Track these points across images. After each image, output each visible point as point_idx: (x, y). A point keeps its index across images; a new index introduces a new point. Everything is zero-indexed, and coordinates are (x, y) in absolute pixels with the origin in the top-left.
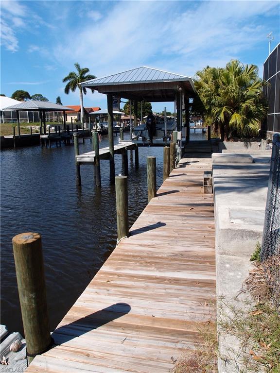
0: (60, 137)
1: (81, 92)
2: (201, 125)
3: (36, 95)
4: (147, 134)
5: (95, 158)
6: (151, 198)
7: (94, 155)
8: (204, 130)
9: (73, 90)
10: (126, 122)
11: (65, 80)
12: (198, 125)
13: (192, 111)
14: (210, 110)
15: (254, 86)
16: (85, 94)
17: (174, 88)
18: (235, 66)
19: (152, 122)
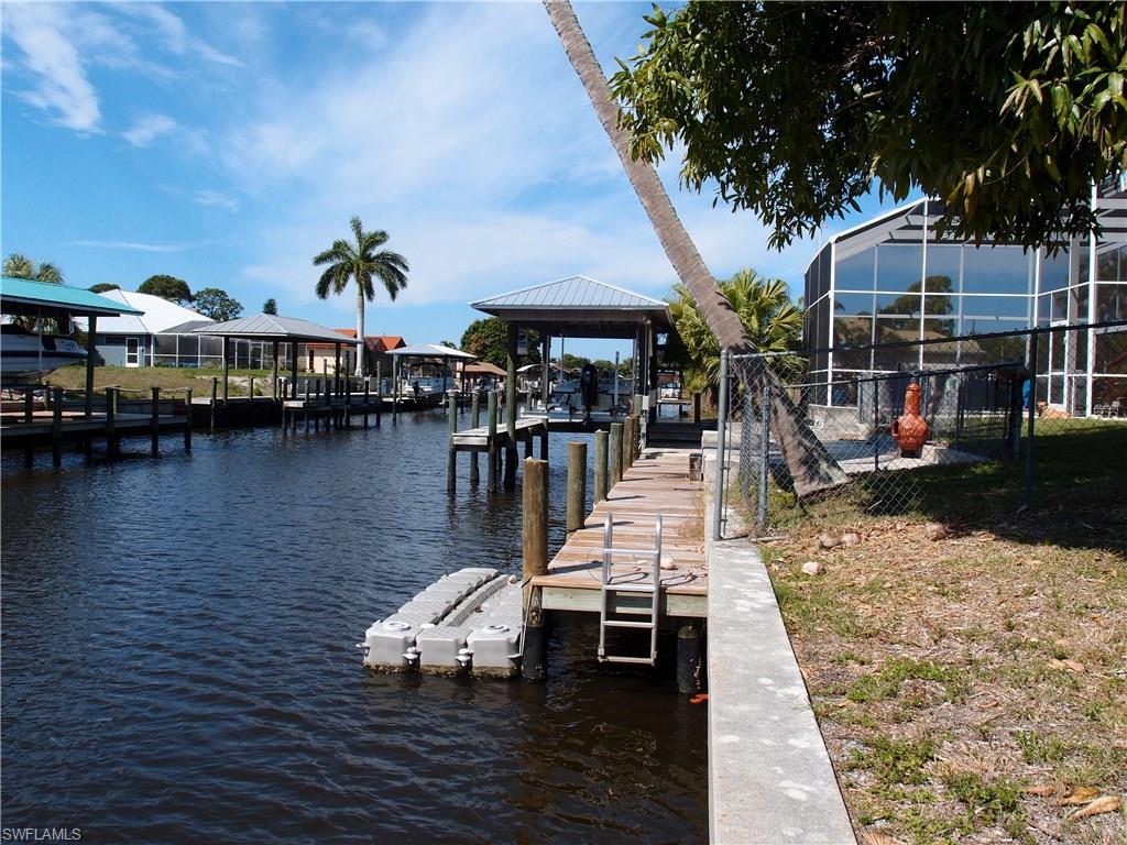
0: (329, 408)
1: (362, 295)
2: (674, 396)
3: (209, 292)
4: (580, 401)
5: (489, 438)
6: (614, 483)
7: (487, 434)
8: (684, 408)
9: (339, 289)
10: (472, 380)
11: (319, 260)
12: (667, 396)
13: (665, 360)
14: (699, 359)
15: (784, 317)
16: (370, 298)
17: (639, 320)
18: (748, 281)
19: (592, 378)
